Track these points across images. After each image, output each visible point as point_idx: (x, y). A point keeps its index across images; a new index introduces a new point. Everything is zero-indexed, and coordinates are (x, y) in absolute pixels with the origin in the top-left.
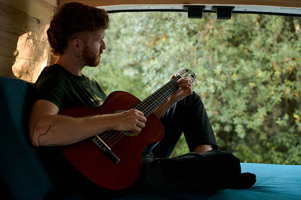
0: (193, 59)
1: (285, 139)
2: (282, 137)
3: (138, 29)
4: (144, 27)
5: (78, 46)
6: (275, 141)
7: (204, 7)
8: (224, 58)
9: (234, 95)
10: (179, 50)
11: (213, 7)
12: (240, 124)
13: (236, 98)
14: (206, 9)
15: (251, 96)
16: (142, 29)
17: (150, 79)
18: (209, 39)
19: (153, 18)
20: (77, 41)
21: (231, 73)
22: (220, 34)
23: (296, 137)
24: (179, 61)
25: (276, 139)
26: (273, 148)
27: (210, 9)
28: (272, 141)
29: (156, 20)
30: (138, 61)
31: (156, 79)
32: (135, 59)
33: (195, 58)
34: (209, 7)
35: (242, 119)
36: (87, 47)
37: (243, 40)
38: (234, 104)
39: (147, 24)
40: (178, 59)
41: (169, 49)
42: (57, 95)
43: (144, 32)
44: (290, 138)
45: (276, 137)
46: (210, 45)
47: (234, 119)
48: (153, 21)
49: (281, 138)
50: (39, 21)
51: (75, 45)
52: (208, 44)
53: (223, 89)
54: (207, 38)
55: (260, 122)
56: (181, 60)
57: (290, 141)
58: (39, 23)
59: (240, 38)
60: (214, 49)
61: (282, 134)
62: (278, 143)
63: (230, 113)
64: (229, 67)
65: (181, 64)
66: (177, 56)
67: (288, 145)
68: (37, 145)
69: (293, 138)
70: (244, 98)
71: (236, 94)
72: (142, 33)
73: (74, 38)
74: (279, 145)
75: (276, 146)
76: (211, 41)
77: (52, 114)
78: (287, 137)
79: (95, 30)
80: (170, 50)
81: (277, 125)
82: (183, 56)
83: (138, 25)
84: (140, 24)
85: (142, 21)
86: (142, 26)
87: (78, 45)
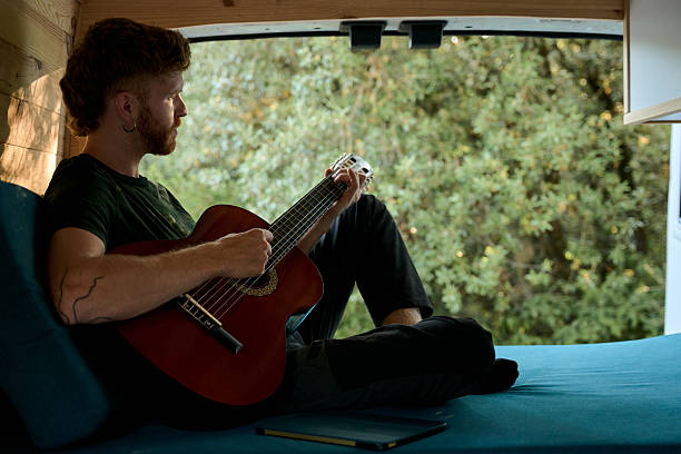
0: (346, 144)
1: (545, 309)
2: (539, 304)
3: (219, 83)
4: (232, 78)
5: (127, 108)
6: (525, 314)
7: (385, 23)
8: (412, 142)
9: (435, 222)
10: (317, 126)
11: (404, 22)
12: (452, 282)
13: (441, 227)
14: (387, 28)
15: (470, 222)
16: (230, 82)
17: (256, 190)
18: (378, 100)
19: (251, 57)
20: (126, 97)
21: (429, 172)
22: (399, 88)
23: (569, 303)
24: (316, 151)
25: (527, 309)
26: (521, 330)
27: (396, 29)
28: (518, 314)
29: (258, 62)
30: (222, 154)
31: (268, 191)
32: (214, 150)
33: (350, 142)
34: (393, 23)
35: (455, 272)
36: (148, 110)
37: (447, 100)
38: (437, 240)
39: (240, 71)
40: (313, 145)
41: (295, 125)
42: (97, 215)
43: (232, 89)
44: (556, 306)
45: (525, 304)
46: (379, 114)
47: (438, 273)
48: (252, 64)
49: (537, 308)
50: (40, 65)
51: (122, 105)
52: (375, 110)
53: (415, 206)
54: (372, 98)
55: (493, 279)
56: (321, 148)
57: (557, 312)
58: (40, 68)
59: (441, 96)
60: (388, 123)
61: (537, 297)
62: (531, 318)
63: (428, 258)
64: (423, 160)
65: (321, 157)
66: (311, 139)
67: (551, 321)
68: (72, 321)
69: (563, 304)
70: (457, 227)
71: (440, 217)
72: (229, 93)
73: (120, 92)
74: (533, 322)
75: (527, 325)
76: (381, 103)
77: (92, 255)
78: (550, 303)
79: (163, 72)
80: (298, 128)
81: (527, 282)
82: (324, 139)
83: (219, 75)
84: (225, 73)
85: (227, 65)
86: (228, 76)
87: (129, 106)
